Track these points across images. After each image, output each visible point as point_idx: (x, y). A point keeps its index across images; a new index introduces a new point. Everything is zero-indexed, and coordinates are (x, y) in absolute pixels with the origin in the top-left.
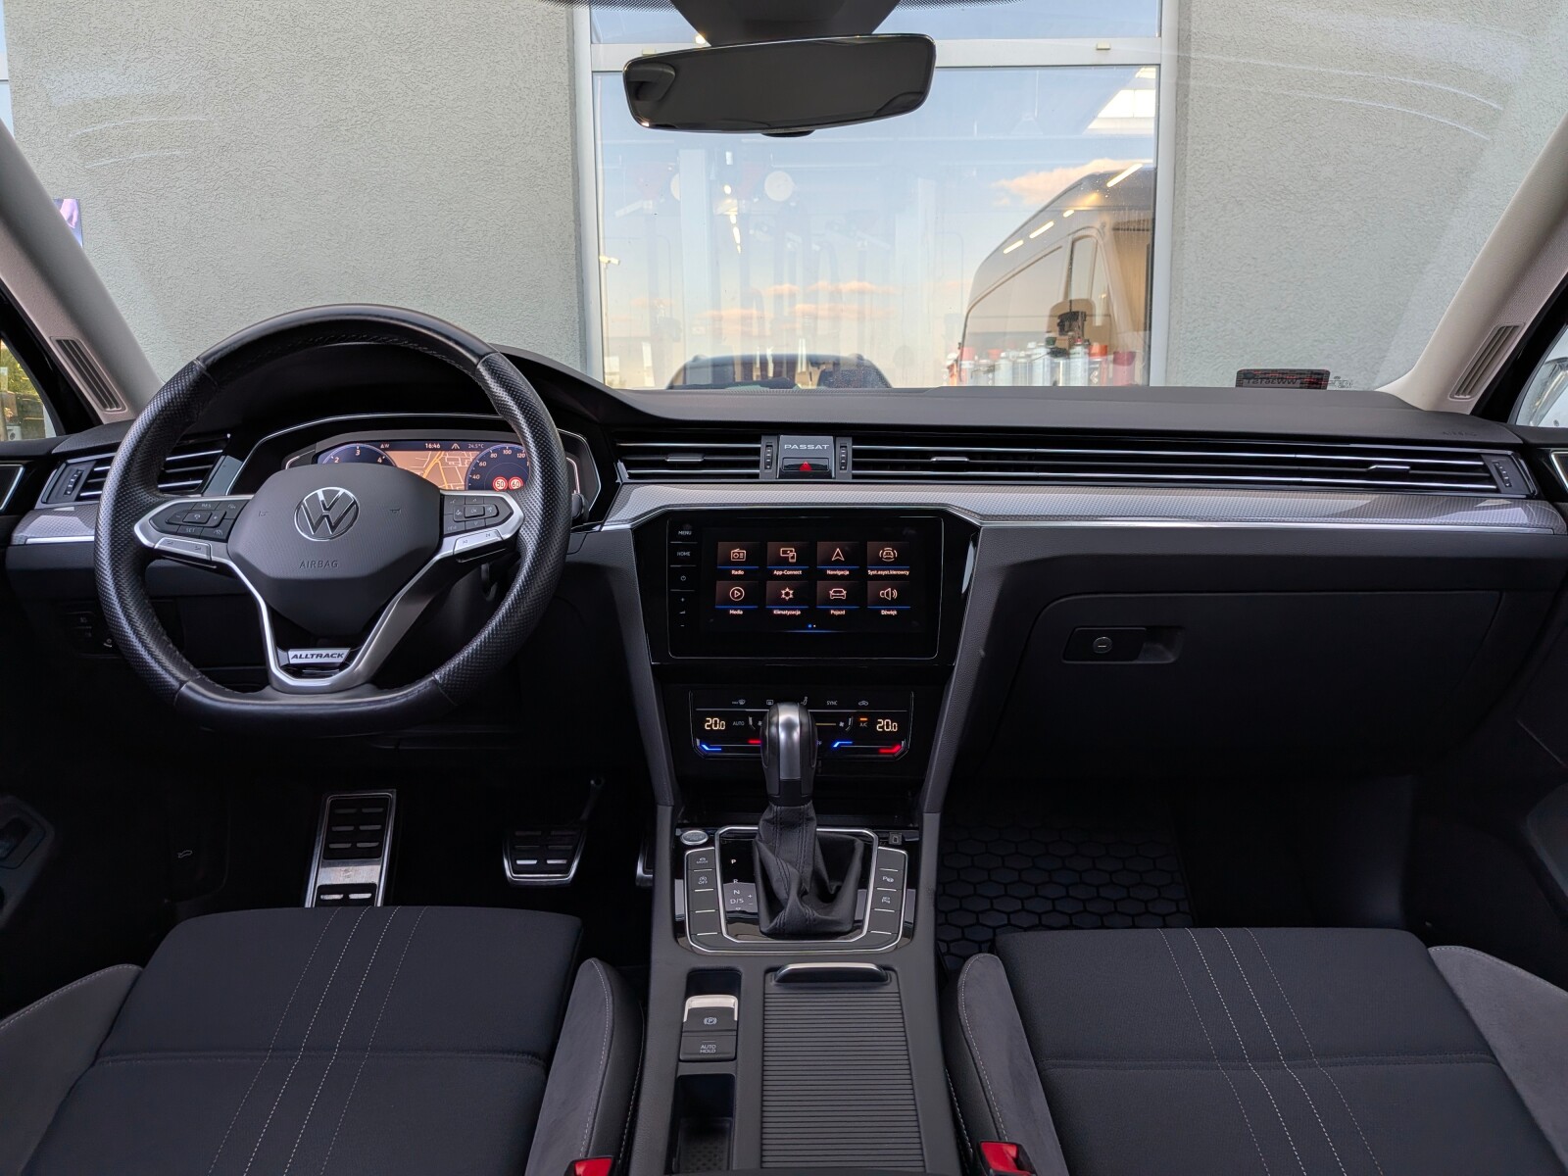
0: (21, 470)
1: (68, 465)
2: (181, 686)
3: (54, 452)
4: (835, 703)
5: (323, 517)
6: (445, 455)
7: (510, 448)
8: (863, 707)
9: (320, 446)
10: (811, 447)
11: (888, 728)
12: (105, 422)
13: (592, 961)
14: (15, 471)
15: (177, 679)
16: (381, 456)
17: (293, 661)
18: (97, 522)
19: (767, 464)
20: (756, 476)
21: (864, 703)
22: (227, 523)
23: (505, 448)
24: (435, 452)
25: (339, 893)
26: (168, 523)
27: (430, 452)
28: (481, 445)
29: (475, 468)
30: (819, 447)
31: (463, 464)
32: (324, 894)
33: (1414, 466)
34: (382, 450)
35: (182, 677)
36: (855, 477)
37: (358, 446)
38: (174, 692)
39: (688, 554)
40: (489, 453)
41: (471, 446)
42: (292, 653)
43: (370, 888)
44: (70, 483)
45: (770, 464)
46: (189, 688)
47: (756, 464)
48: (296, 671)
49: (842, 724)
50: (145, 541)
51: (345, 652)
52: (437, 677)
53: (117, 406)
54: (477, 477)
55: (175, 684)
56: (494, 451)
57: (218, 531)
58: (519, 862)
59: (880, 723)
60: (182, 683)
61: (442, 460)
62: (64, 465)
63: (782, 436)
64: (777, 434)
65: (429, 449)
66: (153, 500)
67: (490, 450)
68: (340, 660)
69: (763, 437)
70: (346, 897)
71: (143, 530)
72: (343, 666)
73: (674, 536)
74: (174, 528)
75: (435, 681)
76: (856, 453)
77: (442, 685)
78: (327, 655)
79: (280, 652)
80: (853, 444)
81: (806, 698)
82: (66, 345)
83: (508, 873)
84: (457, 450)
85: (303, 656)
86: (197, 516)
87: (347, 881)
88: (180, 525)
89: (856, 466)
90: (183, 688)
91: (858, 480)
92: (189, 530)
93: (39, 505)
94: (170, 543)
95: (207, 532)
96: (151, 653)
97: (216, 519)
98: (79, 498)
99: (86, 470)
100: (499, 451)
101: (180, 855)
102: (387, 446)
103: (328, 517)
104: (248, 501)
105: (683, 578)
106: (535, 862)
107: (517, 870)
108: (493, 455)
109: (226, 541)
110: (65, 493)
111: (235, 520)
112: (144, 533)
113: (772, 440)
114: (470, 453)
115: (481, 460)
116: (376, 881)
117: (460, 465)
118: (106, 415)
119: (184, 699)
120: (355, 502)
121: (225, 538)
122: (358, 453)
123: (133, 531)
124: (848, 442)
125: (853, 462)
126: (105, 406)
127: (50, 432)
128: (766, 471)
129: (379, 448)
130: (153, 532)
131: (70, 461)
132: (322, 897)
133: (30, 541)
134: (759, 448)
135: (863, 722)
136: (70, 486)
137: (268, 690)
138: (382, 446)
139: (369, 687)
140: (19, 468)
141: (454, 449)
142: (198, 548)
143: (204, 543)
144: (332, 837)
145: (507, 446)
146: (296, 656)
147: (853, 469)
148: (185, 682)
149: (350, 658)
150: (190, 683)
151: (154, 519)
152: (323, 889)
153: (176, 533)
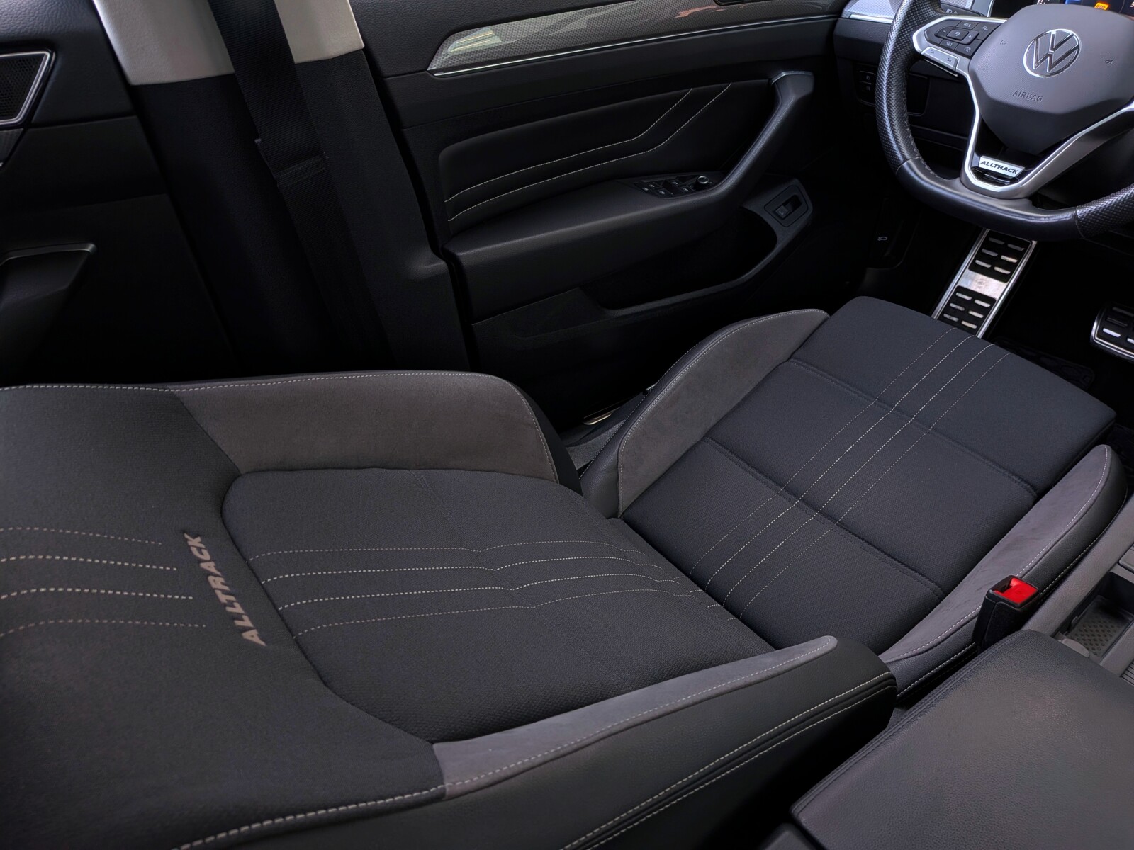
2: (904, 162)
5: (1047, 55)
13: (1106, 447)
15: (903, 156)
17: (981, 166)
18: (898, 11)
22: (977, 42)
25: (969, 296)
26: (936, 36)
32: (960, 293)
35: (907, 155)
38: (898, 164)
42: (983, 159)
43: (991, 301)
46: (909, 165)
48: (981, 174)
50: (917, 48)
51: (1019, 169)
52: (1079, 212)
55: (901, 159)
57: (968, 49)
58: (1105, 330)
60: (905, 159)
66: (935, 14)
68: (1014, 175)
70: (973, 301)
71: (919, 37)
72: (1014, 180)
74: (937, 40)
75: (1075, 216)
77: (1079, 220)
78: (1006, 169)
79: (975, 155)
83: (1093, 333)
85: (989, 164)
86: (958, 33)
87: (978, 290)
88: (944, 39)
90: (905, 164)
92: (948, 44)
94: (933, 52)
95: (960, 48)
96: (894, 133)
97: (970, 37)
101: (879, 239)
103: (1051, 56)
104: (1000, 25)
106: (1118, 335)
107: (1101, 334)
109: (970, 57)
111: (983, 41)
112: (919, 41)
116: (997, 298)
119: (903, 170)
120: (1078, 47)
121: (971, 54)
123: (911, 38)
130: (924, 41)
132: (957, 294)
133: (853, 16)
137: (957, 182)
139: (1026, 202)
142: (949, 60)
143: (954, 56)
144: (980, 256)
146: (984, 163)
148: (907, 160)
149: (1022, 175)
150: (910, 161)
151: (928, 30)
152: (960, 289)
153: (938, 45)
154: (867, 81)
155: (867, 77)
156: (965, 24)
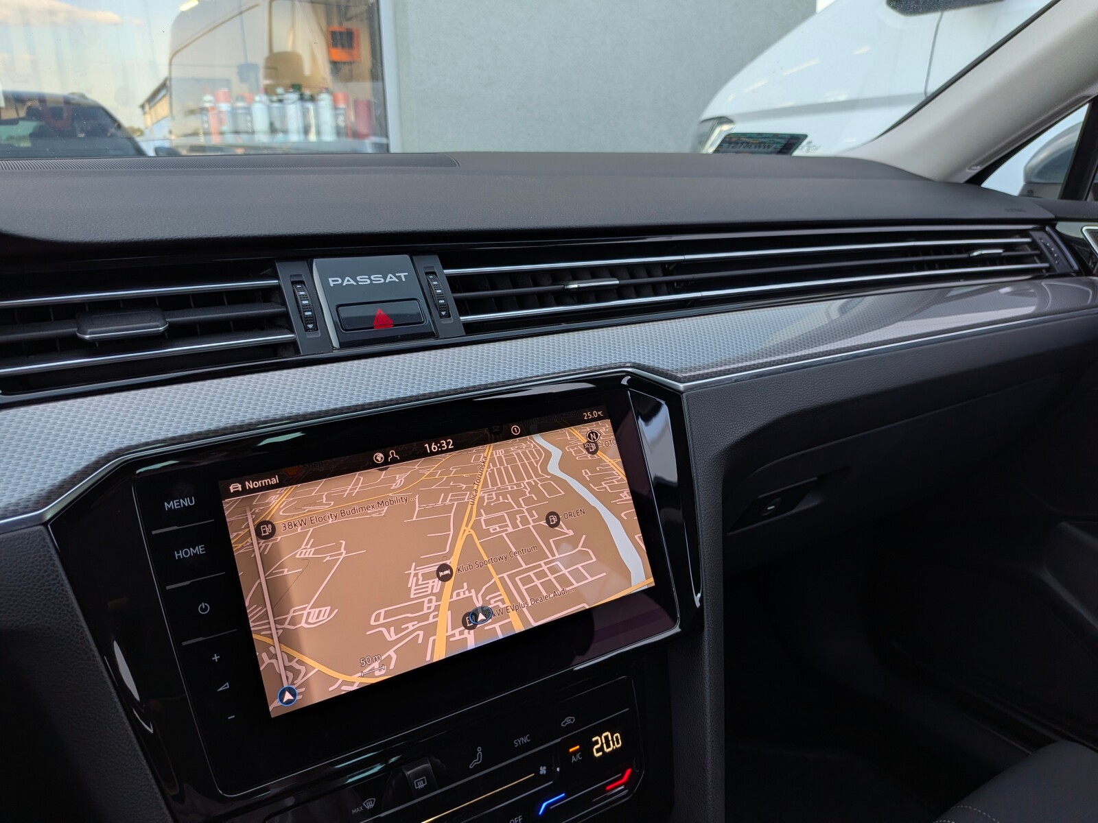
4: (525, 740)
8: (570, 728)
10: (378, 279)
11: (608, 746)
19: (307, 321)
20: (292, 346)
21: (569, 720)
30: (391, 278)
33: (1006, 247)
36: (470, 328)
39: (199, 550)
45: (313, 320)
47: (280, 321)
49: (543, 770)
59: (597, 742)
63: (316, 263)
64: (308, 259)
69: (281, 268)
73: (155, 516)
76: (456, 283)
80: (445, 267)
81: (479, 749)
89: (465, 307)
91: (477, 333)
105: (204, 608)
113: (297, 268)
124: (434, 262)
125: (457, 301)
128: (310, 335)
134: (278, 288)
135: (575, 753)
147: (462, 313)
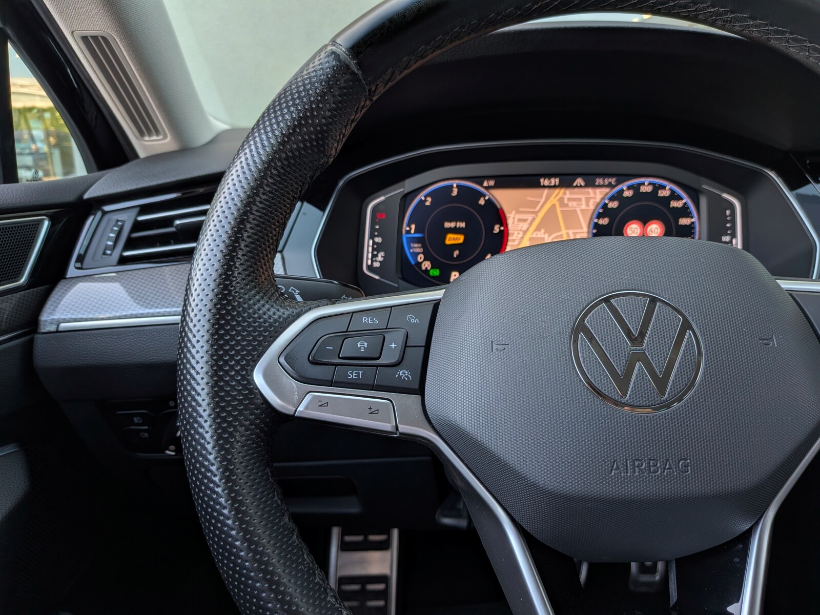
0: (46, 224)
1: (105, 213)
3: (86, 196)
6: (565, 193)
7: (650, 184)
9: (410, 184)
12: (142, 154)
14: (38, 225)
16: (484, 196)
22: (415, 355)
23: (643, 184)
24: (551, 190)
25: (357, 584)
26: (314, 363)
27: (546, 191)
28: (613, 181)
29: (605, 211)
31: (587, 205)
32: (344, 585)
34: (487, 188)
37: (455, 183)
40: (622, 191)
41: (599, 181)
43: (383, 579)
44: (109, 239)
50: (277, 403)
53: (157, 132)
54: (604, 221)
56: (629, 188)
57: (403, 373)
61: (561, 200)
62: (99, 214)
65: (544, 187)
66: (275, 312)
67: (624, 186)
70: (363, 588)
71: (267, 377)
82: (94, 43)
84: (581, 186)
86: (362, 345)
87: (363, 573)
88: (336, 365)
92: (353, 375)
93: (72, 271)
94: (323, 405)
95: (382, 376)
97: (393, 346)
98: (123, 261)
99: (128, 219)
100: (635, 188)
102: (492, 183)
108: (628, 194)
109: (420, 391)
110: (104, 253)
114: (598, 191)
115: (612, 199)
116: (388, 575)
117: (584, 207)
118: (144, 146)
121: (416, 386)
122: (455, 192)
123: (251, 382)
126: (142, 134)
127: (80, 170)
129: (481, 184)
130: (290, 381)
131: (107, 208)
132: (342, 588)
133: (64, 326)
136: (110, 243)
138: (485, 184)
140: (42, 221)
141: (577, 186)
142: (373, 412)
143: (377, 400)
144: (346, 531)
145: (647, 181)
151: (288, 354)
152: (343, 580)
153: (330, 383)
154: (138, 425)
155: (136, 420)
156: (365, 320)
